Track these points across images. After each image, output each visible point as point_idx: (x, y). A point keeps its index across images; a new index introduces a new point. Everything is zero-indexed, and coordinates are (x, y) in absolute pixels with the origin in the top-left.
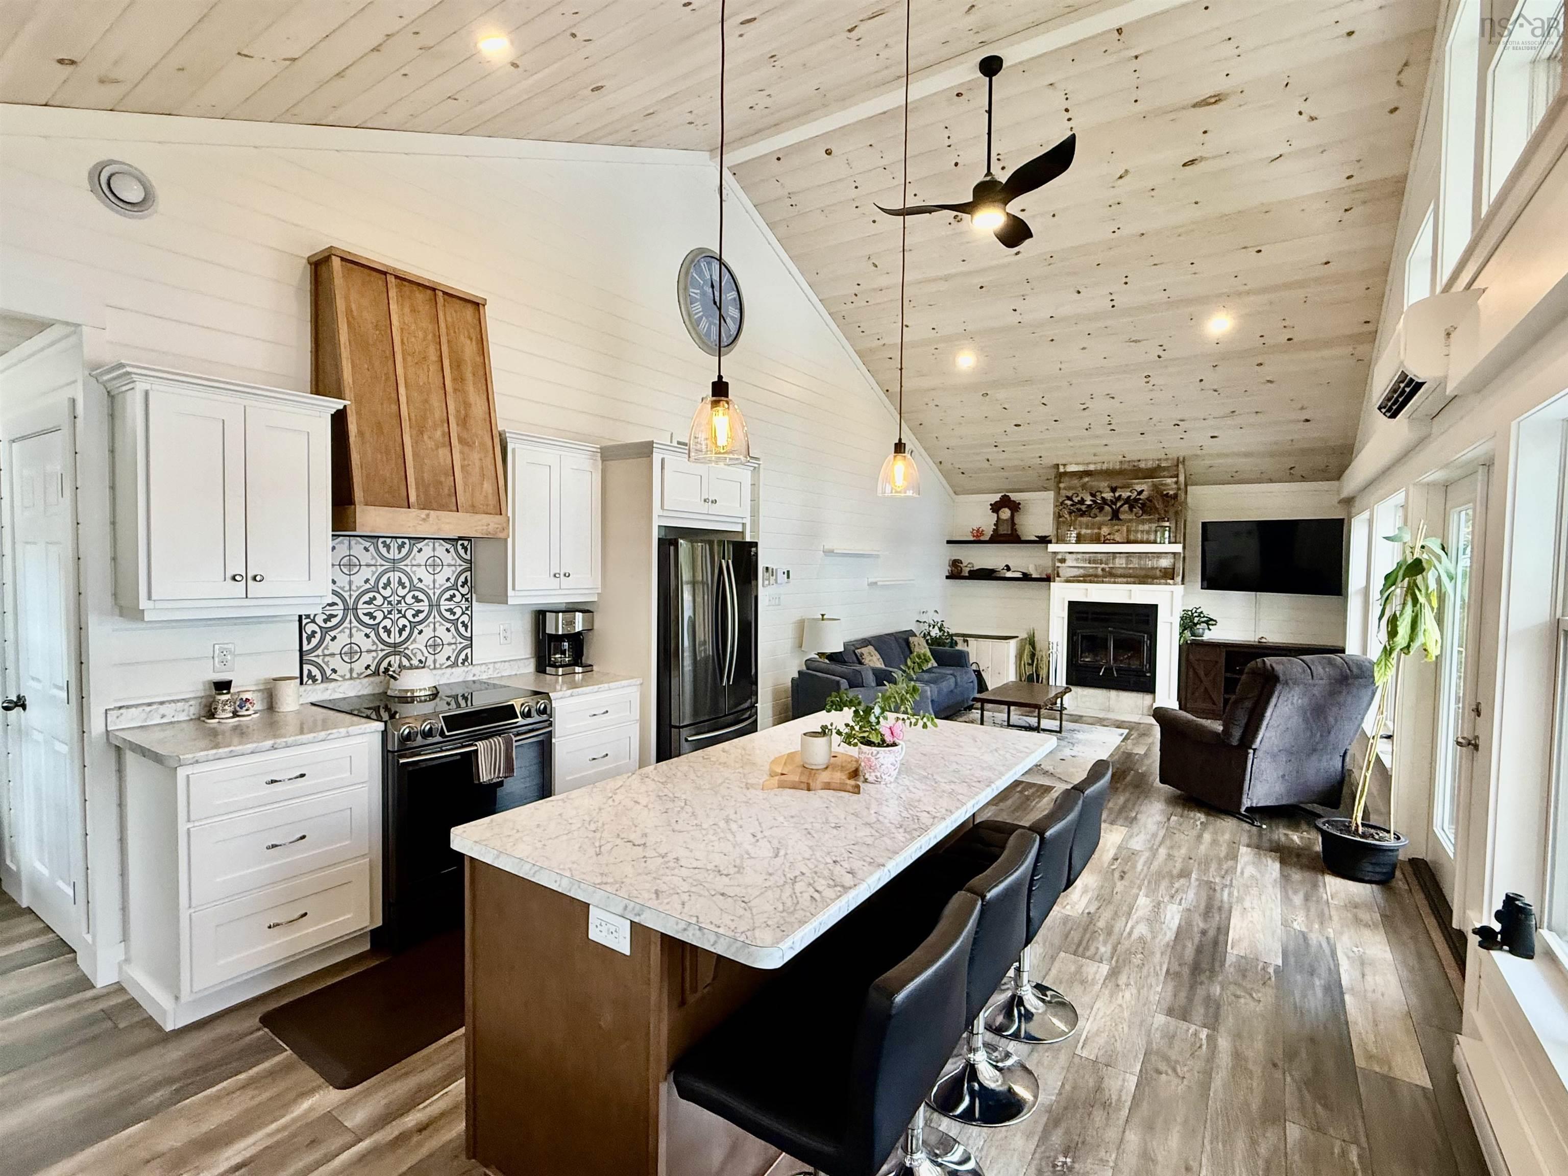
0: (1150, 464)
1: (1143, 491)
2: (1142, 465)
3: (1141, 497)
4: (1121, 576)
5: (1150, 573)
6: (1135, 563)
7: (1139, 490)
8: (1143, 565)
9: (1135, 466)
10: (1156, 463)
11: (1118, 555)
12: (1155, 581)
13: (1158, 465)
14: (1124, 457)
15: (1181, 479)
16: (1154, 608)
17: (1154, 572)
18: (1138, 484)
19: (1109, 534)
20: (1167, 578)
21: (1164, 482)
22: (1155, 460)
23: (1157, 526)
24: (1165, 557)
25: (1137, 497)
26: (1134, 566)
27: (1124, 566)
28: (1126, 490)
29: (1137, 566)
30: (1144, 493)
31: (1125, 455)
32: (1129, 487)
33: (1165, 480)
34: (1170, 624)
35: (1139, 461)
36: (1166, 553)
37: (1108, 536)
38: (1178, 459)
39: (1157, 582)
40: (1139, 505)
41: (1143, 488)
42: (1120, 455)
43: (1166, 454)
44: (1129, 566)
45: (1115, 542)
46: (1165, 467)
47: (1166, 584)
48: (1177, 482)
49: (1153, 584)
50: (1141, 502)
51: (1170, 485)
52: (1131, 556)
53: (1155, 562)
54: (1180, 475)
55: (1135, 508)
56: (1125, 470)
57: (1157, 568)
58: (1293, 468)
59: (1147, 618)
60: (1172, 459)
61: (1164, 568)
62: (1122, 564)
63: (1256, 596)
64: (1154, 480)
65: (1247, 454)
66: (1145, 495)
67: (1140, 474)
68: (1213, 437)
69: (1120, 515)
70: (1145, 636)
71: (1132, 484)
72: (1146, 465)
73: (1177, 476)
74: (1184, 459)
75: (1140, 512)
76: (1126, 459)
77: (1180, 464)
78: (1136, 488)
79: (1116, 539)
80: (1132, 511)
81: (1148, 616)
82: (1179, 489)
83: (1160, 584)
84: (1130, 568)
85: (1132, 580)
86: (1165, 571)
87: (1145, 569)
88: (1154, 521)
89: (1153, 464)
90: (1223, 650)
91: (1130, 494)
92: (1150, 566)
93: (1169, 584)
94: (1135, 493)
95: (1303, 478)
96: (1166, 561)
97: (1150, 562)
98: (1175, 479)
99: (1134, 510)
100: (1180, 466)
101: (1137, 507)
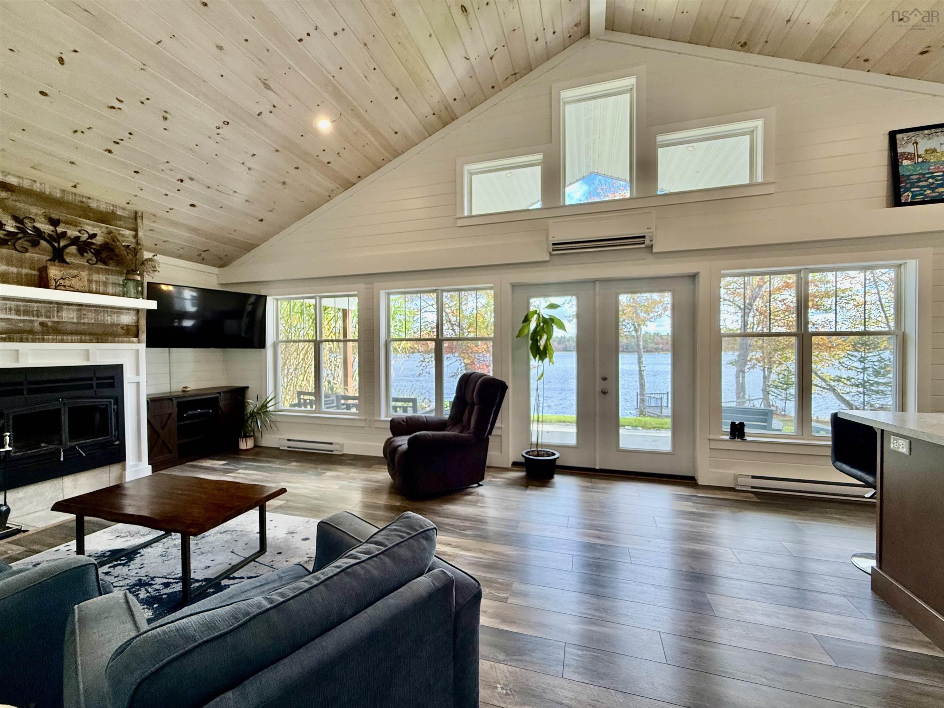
0: (103, 207)
1: (94, 236)
2: (93, 205)
3: (94, 241)
4: (72, 333)
5: (110, 330)
6: (90, 318)
7: (91, 232)
8: (101, 321)
9: (82, 202)
10: (110, 209)
11: (66, 307)
12: (117, 339)
13: (113, 211)
14: (75, 187)
15: (140, 234)
16: (119, 368)
17: (115, 329)
18: (88, 225)
19: (62, 278)
20: (131, 335)
21: (121, 232)
22: (109, 204)
23: (126, 279)
24: (126, 313)
25: (89, 240)
26: (90, 322)
27: (75, 321)
28: (73, 228)
29: (93, 321)
30: (98, 238)
31: (78, 185)
32: (76, 226)
33: (123, 231)
34: (135, 384)
35: (89, 198)
36: (128, 309)
37: (61, 281)
38: (136, 213)
39: (119, 340)
40: (92, 250)
41: (96, 232)
42: (73, 182)
43: (128, 203)
44: (82, 321)
45: (72, 289)
46: (120, 216)
47: (130, 342)
48: (136, 236)
49: (114, 342)
50: (93, 247)
51: (127, 238)
52: (85, 310)
53: (115, 318)
54: (139, 230)
55: (87, 253)
56: (69, 203)
57: (118, 325)
58: (207, 250)
59: (112, 381)
60: (130, 211)
61: (127, 326)
62: (73, 318)
63: (169, 352)
64: (109, 226)
65: (194, 230)
66: (99, 240)
67: (91, 214)
68: (192, 205)
69: (65, 257)
70: (110, 402)
71: (80, 223)
72: (98, 206)
73: (136, 230)
74: (142, 215)
75: (94, 259)
76: (73, 190)
77: (138, 218)
78: (86, 229)
79: (75, 286)
80: (82, 255)
81: (112, 378)
82: (137, 243)
83: (122, 342)
84: (84, 324)
85: (88, 337)
86: (128, 329)
87: (104, 325)
88: (120, 273)
89: (107, 209)
90: (175, 402)
91: (79, 235)
92: (109, 322)
93: (133, 342)
94: (86, 235)
95: (203, 261)
96: (127, 317)
97: (109, 318)
98: (133, 233)
99: (85, 254)
100: (139, 220)
101: (89, 252)
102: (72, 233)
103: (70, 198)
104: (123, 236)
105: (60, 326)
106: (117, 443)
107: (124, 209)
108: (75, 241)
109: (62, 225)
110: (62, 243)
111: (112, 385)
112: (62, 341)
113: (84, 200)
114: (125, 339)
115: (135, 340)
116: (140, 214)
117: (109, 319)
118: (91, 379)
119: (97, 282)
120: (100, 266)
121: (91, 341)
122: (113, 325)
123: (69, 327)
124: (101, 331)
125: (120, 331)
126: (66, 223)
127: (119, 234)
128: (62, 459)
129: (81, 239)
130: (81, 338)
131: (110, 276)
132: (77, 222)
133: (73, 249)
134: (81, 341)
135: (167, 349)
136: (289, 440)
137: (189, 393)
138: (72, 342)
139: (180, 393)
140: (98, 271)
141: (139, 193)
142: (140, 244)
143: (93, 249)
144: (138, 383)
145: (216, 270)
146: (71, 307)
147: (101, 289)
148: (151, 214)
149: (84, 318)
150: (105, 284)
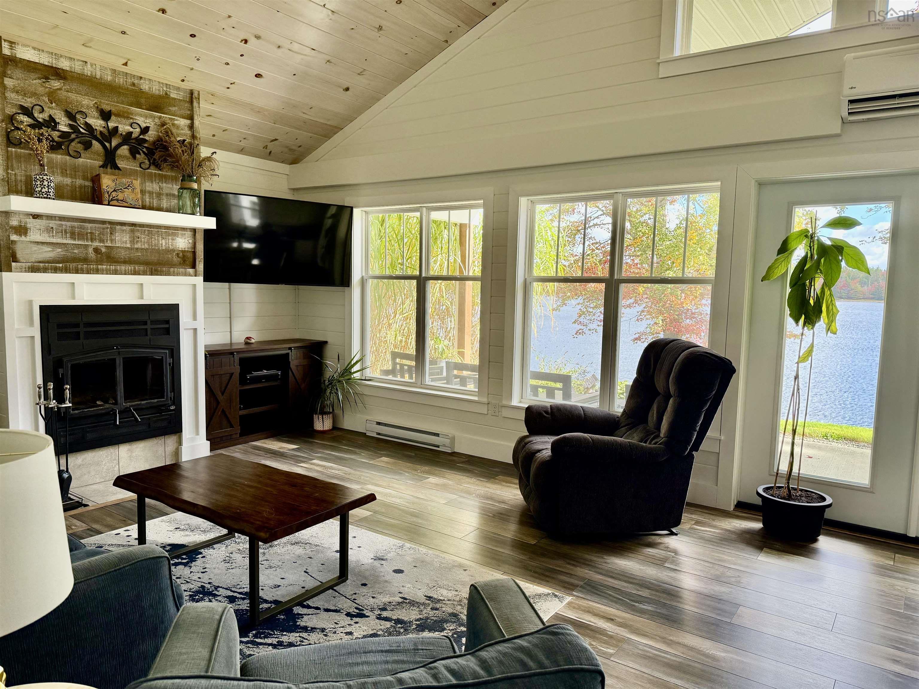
1: (147, 130)
3: (146, 137)
4: (125, 262)
5: (165, 258)
6: (143, 242)
7: (143, 125)
8: (155, 245)
9: (134, 84)
10: (163, 90)
11: (118, 227)
12: (172, 269)
13: (166, 94)
14: (126, 64)
15: (197, 123)
16: (174, 308)
17: (170, 256)
18: (141, 115)
19: (115, 191)
20: (187, 265)
21: (176, 122)
22: (162, 83)
23: (181, 188)
24: (182, 235)
25: (141, 137)
26: (143, 247)
27: (128, 245)
28: (124, 121)
29: (147, 246)
30: (150, 132)
31: (129, 63)
32: (128, 118)
33: (177, 120)
34: (192, 331)
35: (141, 78)
36: (184, 229)
37: (114, 194)
38: (192, 93)
39: (174, 271)
40: (144, 150)
41: (148, 125)
42: (125, 58)
43: (183, 81)
44: (136, 246)
45: (126, 204)
46: (175, 99)
47: (186, 274)
48: (191, 127)
49: (168, 274)
50: (146, 145)
51: (182, 129)
52: (138, 231)
53: (170, 241)
54: (196, 117)
55: (140, 154)
56: (120, 87)
57: (173, 250)
58: (276, 140)
59: (167, 326)
60: (185, 90)
61: (182, 251)
62: (126, 243)
63: (230, 289)
64: (163, 115)
65: (259, 111)
66: (151, 136)
67: (143, 101)
68: (258, 76)
69: (117, 162)
70: (166, 353)
71: (132, 114)
72: (150, 88)
73: (191, 118)
74: (199, 94)
75: (147, 162)
76: (124, 69)
77: (194, 100)
78: (138, 122)
79: (128, 200)
80: (134, 158)
81: (167, 322)
82: (193, 137)
83: (178, 274)
84: (137, 249)
85: (142, 268)
86: (184, 256)
87: (158, 251)
88: (174, 179)
89: (159, 90)
90: (237, 357)
91: (131, 130)
92: (164, 248)
93: (190, 275)
94: (138, 130)
95: (269, 155)
96: (184, 241)
97: (163, 241)
98: (188, 122)
99: (138, 156)
100: (195, 104)
101: (141, 152)
102: (124, 128)
103: (120, 80)
104: (178, 127)
105: (114, 253)
106: (172, 408)
107: (178, 89)
108: (127, 138)
109: (113, 118)
110: (114, 143)
111: (167, 331)
112: (116, 272)
113: (136, 82)
114: (181, 270)
115: (191, 271)
116: (195, 94)
117: (163, 243)
118: (145, 323)
119: (151, 193)
120: (153, 171)
121: (144, 273)
122: (168, 251)
123: (123, 254)
124: (154, 258)
125: (176, 259)
126: (118, 115)
127: (173, 125)
128: (118, 423)
129: (134, 136)
130: (135, 268)
131: (164, 185)
132: (128, 113)
133: (124, 150)
134: (135, 273)
135: (227, 284)
136: (379, 423)
137: (253, 346)
138: (125, 274)
139: (243, 346)
140: (151, 178)
141: (197, 65)
142: (196, 137)
143: (145, 147)
144: (195, 330)
145: (285, 168)
146: (124, 228)
147: (155, 203)
148: (208, 93)
149: (137, 242)
150: (159, 195)
